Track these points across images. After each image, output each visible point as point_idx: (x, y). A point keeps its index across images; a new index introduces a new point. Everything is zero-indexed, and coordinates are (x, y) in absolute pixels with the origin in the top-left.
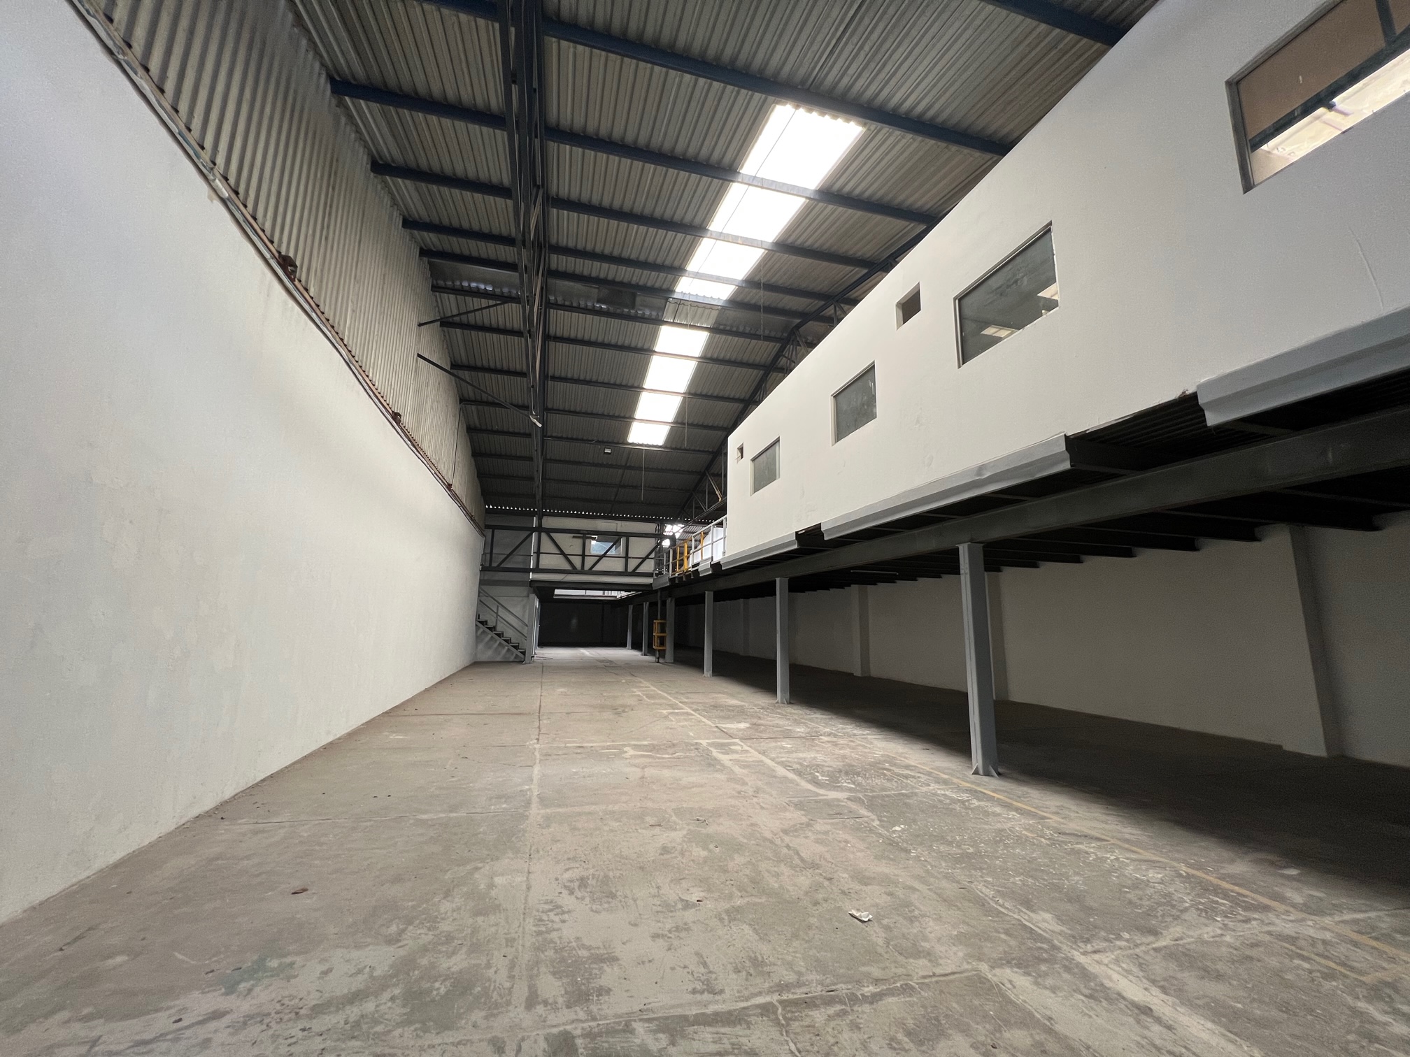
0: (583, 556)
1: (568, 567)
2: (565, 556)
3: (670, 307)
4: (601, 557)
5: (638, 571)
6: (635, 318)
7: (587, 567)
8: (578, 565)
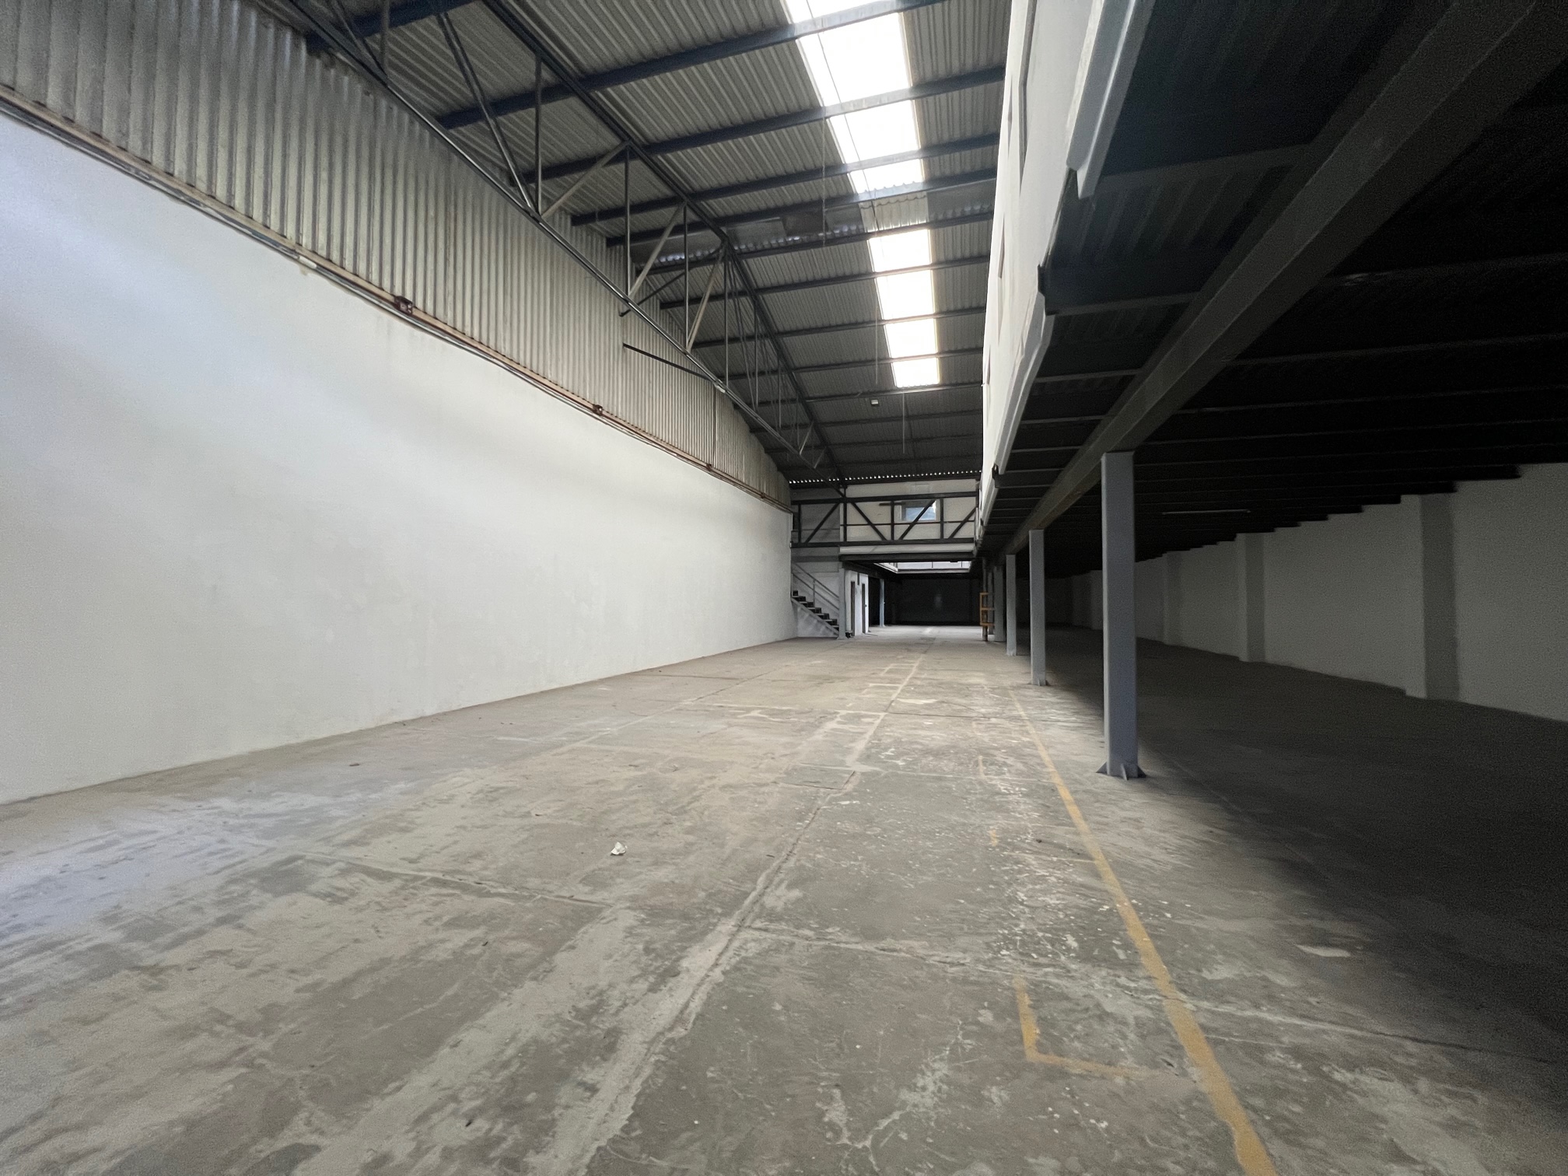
0: (893, 524)
1: (877, 538)
2: (873, 526)
3: (866, 214)
4: (912, 525)
5: (956, 537)
6: (833, 241)
7: (897, 536)
8: (888, 536)
